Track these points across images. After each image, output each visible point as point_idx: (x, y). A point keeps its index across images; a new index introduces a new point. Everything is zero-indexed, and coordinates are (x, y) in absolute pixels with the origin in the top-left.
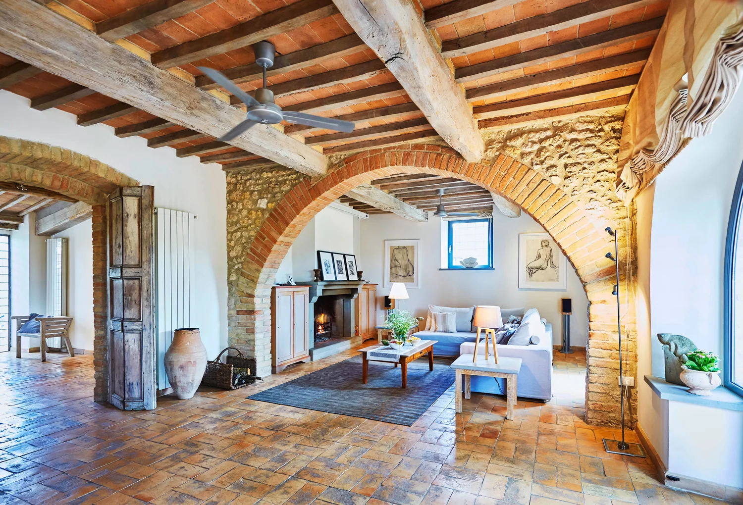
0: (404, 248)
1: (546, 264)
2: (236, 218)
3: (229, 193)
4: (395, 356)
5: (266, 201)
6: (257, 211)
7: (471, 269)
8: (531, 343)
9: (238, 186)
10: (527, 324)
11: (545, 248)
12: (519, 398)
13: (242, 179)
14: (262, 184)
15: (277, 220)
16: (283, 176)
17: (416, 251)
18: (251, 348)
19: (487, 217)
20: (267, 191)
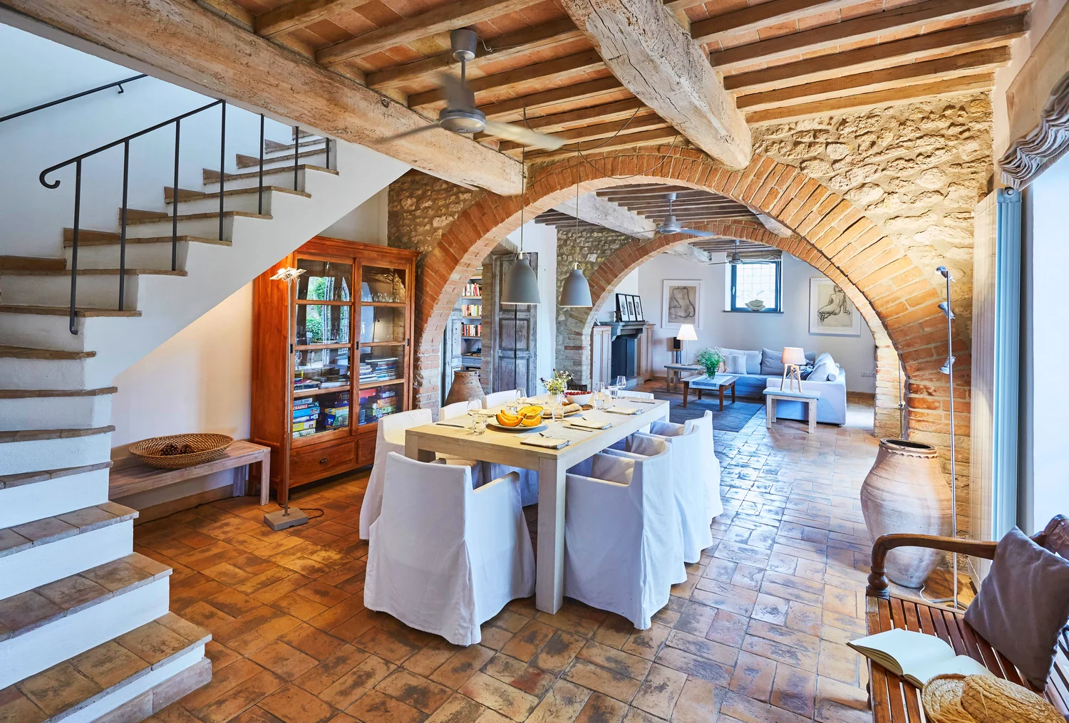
0: (685, 288)
1: (839, 309)
2: (566, 268)
3: (560, 247)
4: (715, 385)
5: (596, 256)
6: (587, 263)
7: (757, 311)
8: (829, 380)
9: (568, 242)
10: (824, 364)
11: (838, 293)
12: (818, 423)
13: (572, 236)
14: (592, 242)
15: (606, 272)
16: (612, 236)
17: (697, 292)
18: (579, 378)
19: (776, 260)
20: (596, 247)
